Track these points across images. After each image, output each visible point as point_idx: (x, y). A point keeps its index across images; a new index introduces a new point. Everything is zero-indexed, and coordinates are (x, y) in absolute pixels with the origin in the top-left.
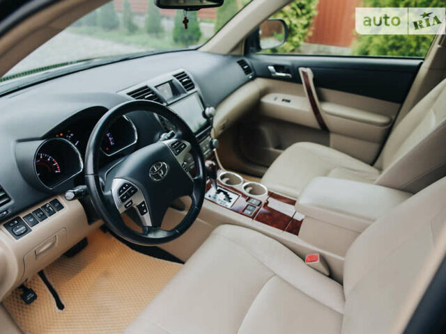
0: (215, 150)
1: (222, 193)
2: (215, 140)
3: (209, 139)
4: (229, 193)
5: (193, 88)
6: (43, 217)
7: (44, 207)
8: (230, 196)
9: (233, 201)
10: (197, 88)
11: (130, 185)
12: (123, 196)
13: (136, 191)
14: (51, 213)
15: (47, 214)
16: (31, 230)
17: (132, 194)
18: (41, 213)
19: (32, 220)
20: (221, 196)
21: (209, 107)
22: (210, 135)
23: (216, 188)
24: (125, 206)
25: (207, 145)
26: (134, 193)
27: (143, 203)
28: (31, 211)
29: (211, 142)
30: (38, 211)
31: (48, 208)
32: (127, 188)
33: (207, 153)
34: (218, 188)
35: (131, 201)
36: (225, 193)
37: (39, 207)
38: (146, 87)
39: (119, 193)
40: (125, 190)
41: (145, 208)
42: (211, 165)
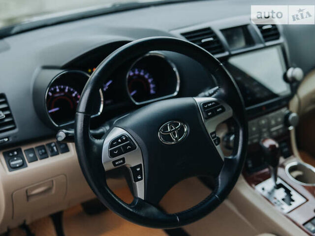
0: (291, 128)
1: (282, 190)
2: (294, 115)
3: (284, 111)
4: (293, 192)
5: (278, 38)
6: (44, 156)
7: (49, 145)
8: (293, 197)
9: (294, 205)
10: (282, 40)
11: (127, 139)
12: (115, 150)
13: (133, 148)
14: (54, 154)
15: (49, 153)
16: (27, 166)
17: (126, 151)
18: (43, 151)
19: (31, 155)
20: (281, 194)
21: (295, 67)
22: (287, 106)
23: (276, 180)
24: (114, 163)
25: (279, 120)
26: (130, 150)
27: (140, 166)
28: (34, 146)
29: (287, 117)
30: (42, 147)
31: (52, 148)
32: (123, 141)
33: (277, 130)
34: (279, 181)
35: (123, 159)
36: (288, 192)
37: (44, 143)
38: (209, 29)
39: (112, 145)
40: (120, 143)
41: (140, 173)
42: (272, 147)
